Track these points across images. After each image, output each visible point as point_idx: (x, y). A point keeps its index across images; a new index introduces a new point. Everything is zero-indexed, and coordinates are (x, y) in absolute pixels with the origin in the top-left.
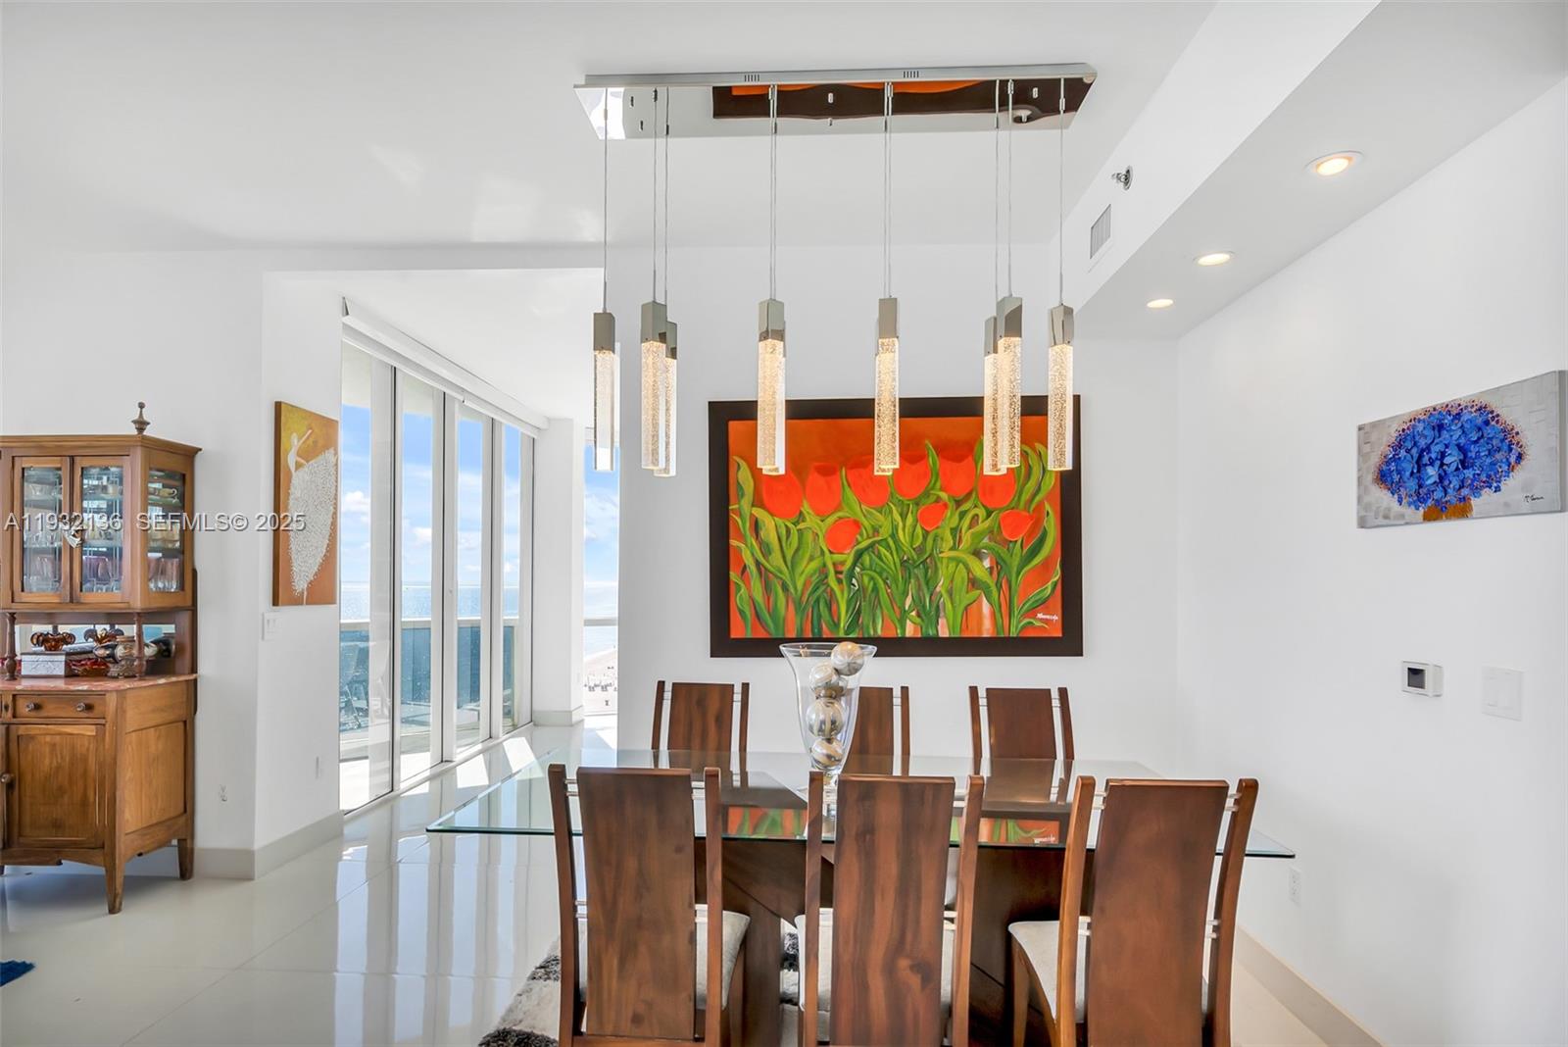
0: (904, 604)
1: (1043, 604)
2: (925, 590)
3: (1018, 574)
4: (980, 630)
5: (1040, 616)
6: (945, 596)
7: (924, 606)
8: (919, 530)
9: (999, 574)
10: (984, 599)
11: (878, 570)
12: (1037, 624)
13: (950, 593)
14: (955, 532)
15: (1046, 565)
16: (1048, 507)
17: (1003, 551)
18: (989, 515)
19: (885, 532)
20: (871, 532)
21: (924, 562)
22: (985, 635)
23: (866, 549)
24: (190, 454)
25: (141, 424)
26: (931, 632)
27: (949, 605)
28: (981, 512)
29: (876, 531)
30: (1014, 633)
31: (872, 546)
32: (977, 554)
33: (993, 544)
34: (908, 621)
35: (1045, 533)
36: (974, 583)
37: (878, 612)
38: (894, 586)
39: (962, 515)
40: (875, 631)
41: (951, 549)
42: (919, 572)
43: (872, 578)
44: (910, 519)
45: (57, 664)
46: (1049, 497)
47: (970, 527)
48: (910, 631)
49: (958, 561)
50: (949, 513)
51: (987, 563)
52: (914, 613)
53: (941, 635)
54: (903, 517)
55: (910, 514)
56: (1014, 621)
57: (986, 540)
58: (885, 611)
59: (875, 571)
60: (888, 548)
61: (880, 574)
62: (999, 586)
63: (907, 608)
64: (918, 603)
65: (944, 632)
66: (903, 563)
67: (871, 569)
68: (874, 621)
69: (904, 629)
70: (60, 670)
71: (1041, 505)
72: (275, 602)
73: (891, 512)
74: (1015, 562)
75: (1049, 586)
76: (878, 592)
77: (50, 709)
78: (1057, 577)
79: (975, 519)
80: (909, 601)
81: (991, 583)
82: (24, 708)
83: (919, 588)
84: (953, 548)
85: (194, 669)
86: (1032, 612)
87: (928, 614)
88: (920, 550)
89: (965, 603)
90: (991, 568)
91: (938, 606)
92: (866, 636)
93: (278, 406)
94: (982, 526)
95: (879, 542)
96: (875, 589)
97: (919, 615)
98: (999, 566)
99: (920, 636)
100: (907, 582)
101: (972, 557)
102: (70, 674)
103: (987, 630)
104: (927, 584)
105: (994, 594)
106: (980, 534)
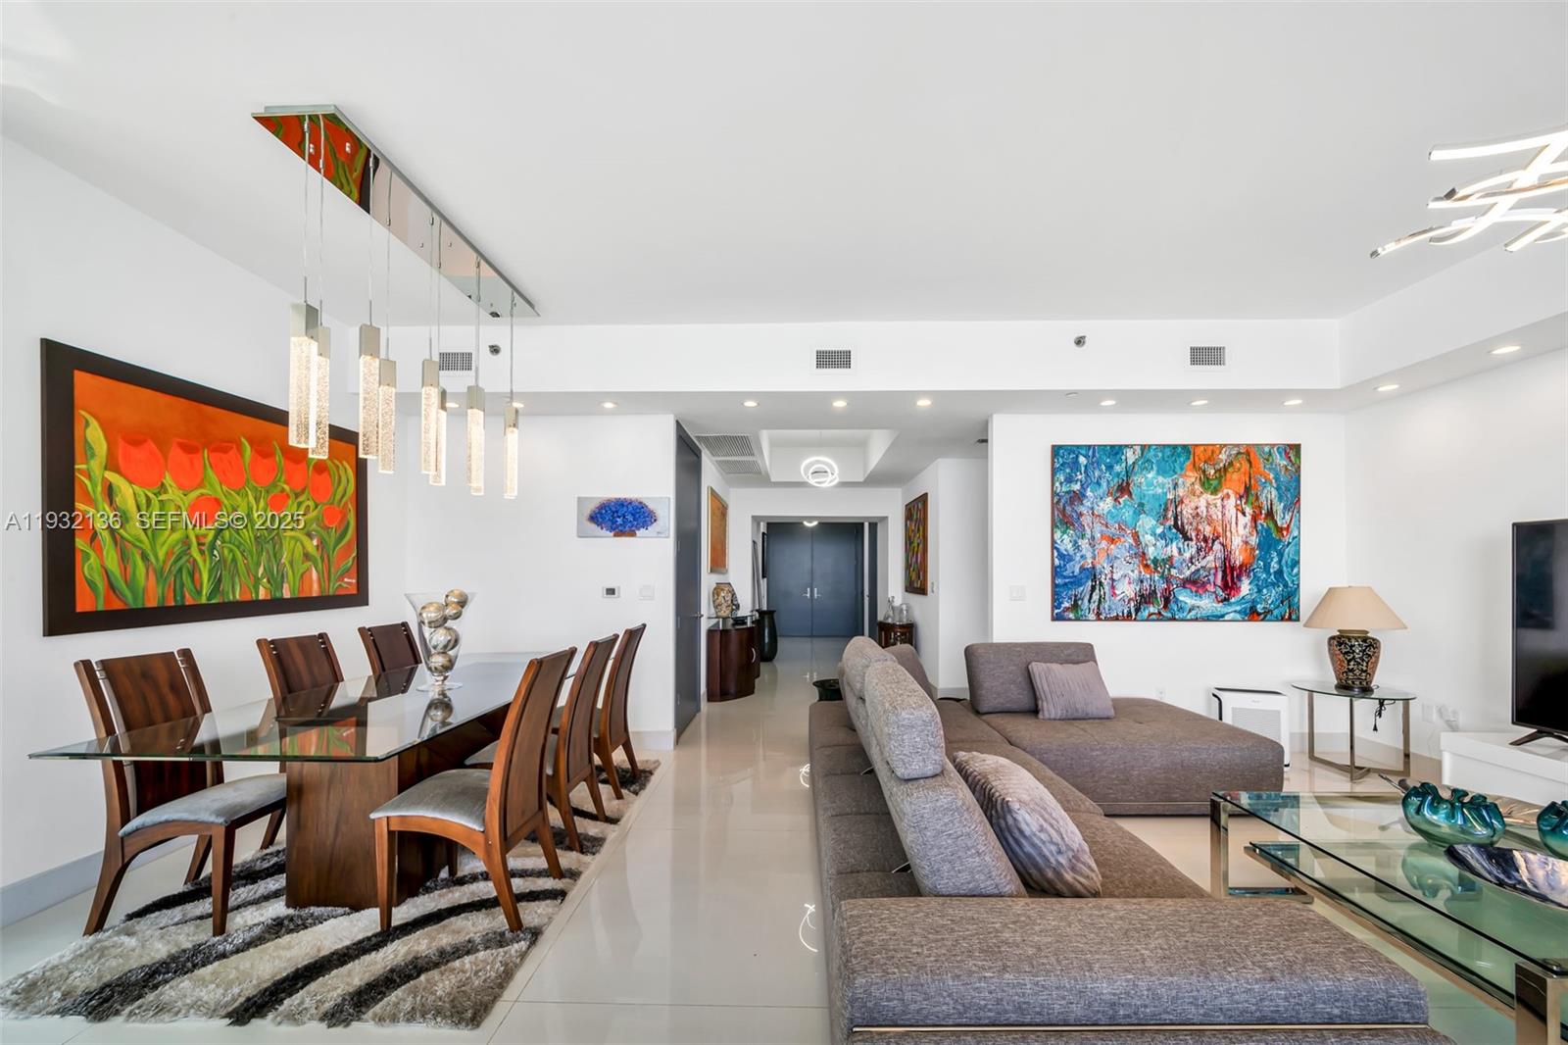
0: (257, 573)
1: (346, 572)
2: (274, 561)
3: (333, 550)
4: (310, 590)
5: (346, 580)
6: (288, 565)
7: (273, 574)
9: (322, 550)
10: (314, 569)
11: (236, 543)
12: (343, 585)
13: (291, 563)
15: (349, 544)
16: (350, 506)
17: (324, 534)
18: (316, 507)
19: (242, 511)
21: (273, 539)
22: (314, 595)
26: (278, 595)
27: (290, 573)
28: (311, 504)
29: (234, 511)
30: (331, 593)
32: (309, 535)
33: (319, 529)
34: (261, 587)
35: (348, 523)
36: (307, 556)
37: (237, 580)
38: (249, 559)
39: (299, 505)
40: (234, 595)
42: (269, 547)
43: (231, 551)
44: (262, 504)
46: (350, 499)
48: (262, 595)
49: (296, 540)
50: (290, 502)
51: (315, 542)
52: (265, 580)
53: (285, 596)
54: (257, 501)
55: (262, 500)
56: (331, 585)
57: (314, 525)
58: (243, 579)
59: (234, 544)
61: (238, 548)
62: (322, 559)
63: (260, 575)
64: (268, 571)
65: (287, 594)
66: (257, 538)
67: (230, 543)
68: (233, 587)
69: (257, 593)
71: (346, 503)
73: (247, 495)
74: (332, 542)
75: (351, 559)
76: (236, 563)
78: (354, 554)
79: (308, 509)
80: (261, 570)
81: (318, 558)
83: (269, 560)
86: (341, 578)
87: (275, 580)
89: (301, 571)
90: (318, 546)
91: (283, 575)
92: (226, 600)
94: (312, 514)
96: (234, 560)
97: (269, 581)
98: (322, 546)
99: (269, 598)
100: (259, 554)
101: (307, 538)
103: (315, 591)
104: (275, 556)
105: (319, 565)
106: (311, 520)
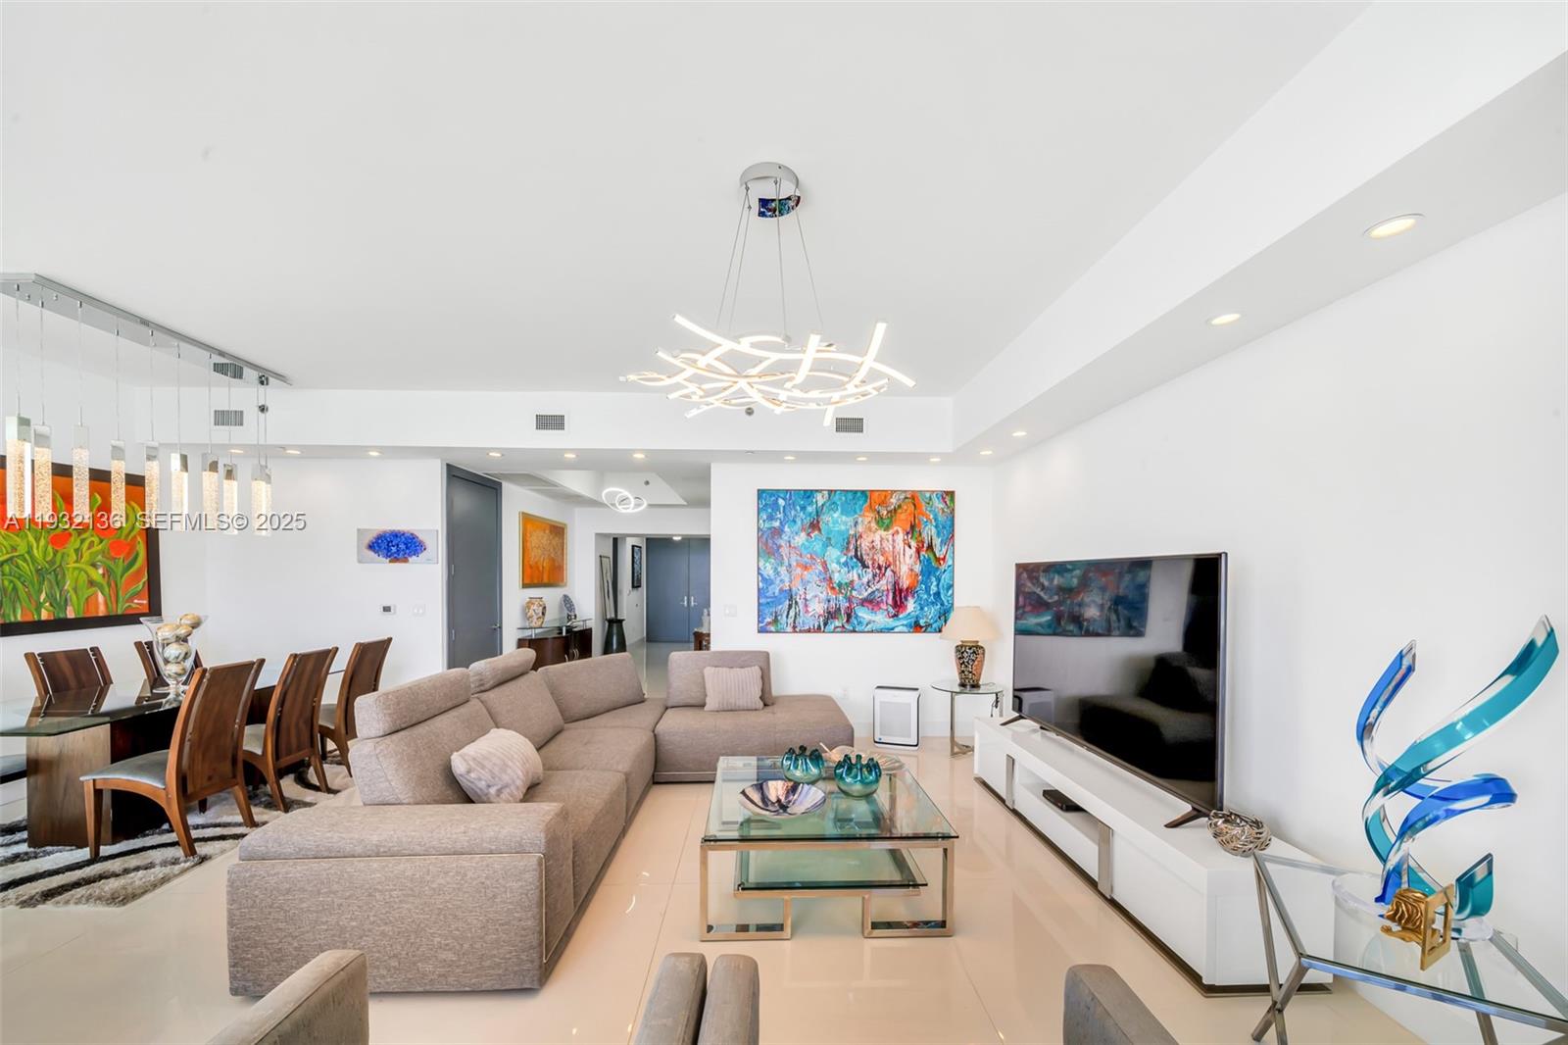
0: (39, 598)
1: (137, 595)
2: (56, 588)
3: (121, 577)
4: (97, 613)
5: (136, 601)
6: (72, 592)
7: (56, 599)
8: (50, 548)
9: (109, 577)
10: (100, 594)
11: (17, 575)
12: (134, 606)
13: (75, 590)
14: (77, 551)
15: (139, 572)
16: (139, 539)
17: (110, 563)
18: (101, 541)
19: (22, 549)
20: (9, 550)
21: (54, 570)
22: (101, 614)
23: (6, 561)
26: (62, 616)
27: (74, 598)
28: (96, 539)
29: (14, 549)
30: (120, 612)
31: (11, 559)
32: (94, 565)
33: (104, 559)
34: (43, 610)
35: (137, 554)
36: (92, 583)
37: (18, 605)
38: (30, 587)
39: (83, 541)
40: (15, 616)
41: (75, 562)
42: (51, 577)
43: (11, 582)
44: (42, 542)
46: (139, 533)
47: (89, 548)
48: (44, 615)
49: (81, 570)
50: (72, 539)
51: (101, 571)
52: (47, 604)
53: (69, 617)
54: (37, 540)
55: (42, 539)
56: (120, 605)
57: (100, 557)
58: (23, 603)
59: (14, 576)
60: (25, 560)
61: (19, 579)
62: (109, 585)
63: (42, 600)
64: (51, 598)
65: (71, 614)
66: (38, 571)
67: (11, 575)
68: (14, 611)
69: (39, 614)
71: (135, 537)
73: (27, 536)
74: (119, 571)
75: (141, 584)
76: (17, 592)
78: (145, 579)
79: (92, 544)
80: (43, 596)
81: (104, 583)
83: (51, 588)
84: (77, 562)
86: (131, 599)
87: (58, 604)
88: (52, 562)
89: (86, 596)
90: (104, 575)
91: (66, 600)
92: (8, 621)
94: (96, 548)
95: (17, 557)
96: (15, 588)
97: (51, 605)
98: (108, 573)
99: (52, 618)
100: (41, 583)
101: (91, 568)
103: (102, 611)
104: (57, 584)
105: (107, 589)
106: (96, 554)
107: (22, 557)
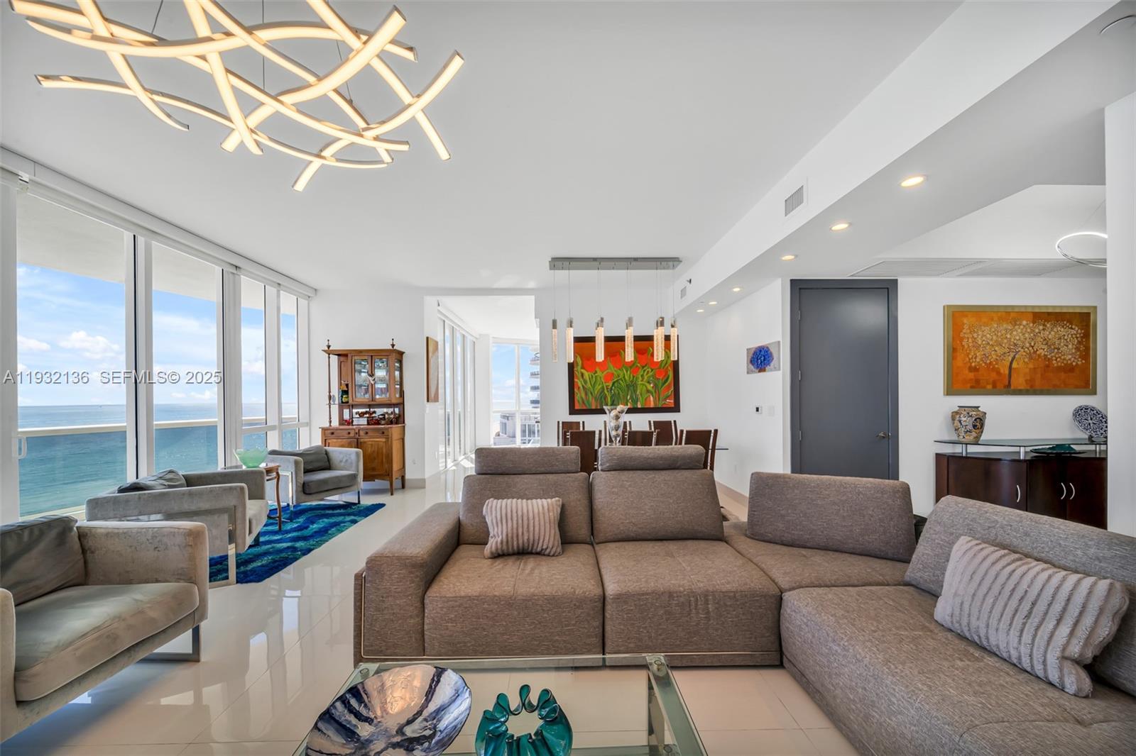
1: (668, 397)
2: (634, 393)
3: (661, 388)
4: (650, 405)
5: (668, 401)
6: (640, 396)
7: (633, 398)
8: (631, 375)
9: (655, 388)
10: (651, 396)
11: (619, 387)
12: (666, 403)
13: (641, 395)
14: (642, 376)
15: (670, 384)
16: (669, 368)
17: (656, 381)
19: (621, 376)
20: (617, 376)
21: (633, 385)
22: (652, 407)
24: (401, 354)
25: (393, 345)
26: (635, 406)
27: (641, 398)
28: (650, 370)
29: (619, 376)
30: (660, 406)
31: (617, 381)
32: (649, 382)
33: (653, 379)
34: (628, 403)
35: (668, 377)
36: (648, 391)
37: (620, 401)
38: (624, 392)
39: (644, 371)
42: (632, 388)
43: (618, 390)
44: (629, 372)
45: (364, 421)
46: (670, 365)
47: (647, 374)
49: (643, 385)
50: (640, 370)
51: (652, 385)
54: (627, 372)
56: (660, 402)
60: (622, 381)
61: (620, 389)
62: (655, 392)
63: (628, 399)
64: (631, 397)
65: (639, 406)
66: (627, 385)
67: (617, 387)
69: (627, 405)
70: (366, 423)
72: (428, 401)
73: (623, 370)
74: (660, 385)
75: (670, 391)
77: (370, 434)
78: (672, 389)
79: (648, 372)
80: (629, 397)
81: (653, 391)
82: (362, 433)
83: (632, 392)
84: (642, 381)
85: (404, 423)
86: (665, 399)
87: (634, 401)
88: (632, 382)
89: (645, 397)
90: (653, 387)
91: (637, 398)
93: (427, 338)
94: (650, 374)
96: (619, 393)
97: (631, 401)
98: (655, 386)
99: (632, 407)
100: (628, 391)
101: (647, 383)
102: (368, 424)
103: (652, 405)
104: (634, 391)
105: (654, 394)
106: (650, 377)
107: (621, 379)
